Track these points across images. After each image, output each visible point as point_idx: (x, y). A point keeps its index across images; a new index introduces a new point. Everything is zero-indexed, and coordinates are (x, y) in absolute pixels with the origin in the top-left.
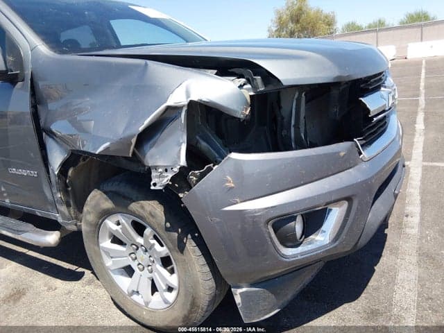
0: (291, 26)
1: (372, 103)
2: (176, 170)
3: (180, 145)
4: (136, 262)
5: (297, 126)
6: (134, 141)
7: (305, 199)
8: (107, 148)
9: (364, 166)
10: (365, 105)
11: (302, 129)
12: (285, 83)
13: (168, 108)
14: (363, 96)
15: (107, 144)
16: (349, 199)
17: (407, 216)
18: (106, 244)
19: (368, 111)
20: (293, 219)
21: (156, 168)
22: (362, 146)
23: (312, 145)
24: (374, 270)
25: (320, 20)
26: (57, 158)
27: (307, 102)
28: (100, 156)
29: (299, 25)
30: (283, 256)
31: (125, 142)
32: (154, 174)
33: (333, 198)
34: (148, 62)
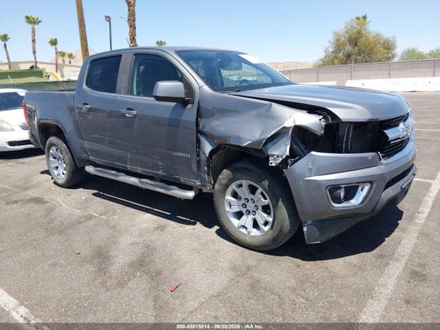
0: (348, 48)
1: (391, 134)
2: (284, 157)
3: (286, 145)
4: (245, 209)
5: (346, 142)
6: (264, 141)
7: (347, 179)
8: (249, 144)
9: (382, 167)
10: (386, 134)
11: (349, 144)
12: (343, 120)
13: (284, 127)
14: (386, 129)
15: (250, 142)
16: (371, 183)
17: (419, 213)
18: (229, 198)
19: (387, 138)
20: (340, 188)
21: (273, 156)
22: (383, 157)
23: (354, 152)
24: (385, 240)
25: (379, 43)
26: (208, 148)
27: (353, 129)
28: (245, 147)
29: (356, 48)
30: (333, 206)
31: (259, 142)
32: (270, 158)
33: (363, 180)
34: (273, 103)
